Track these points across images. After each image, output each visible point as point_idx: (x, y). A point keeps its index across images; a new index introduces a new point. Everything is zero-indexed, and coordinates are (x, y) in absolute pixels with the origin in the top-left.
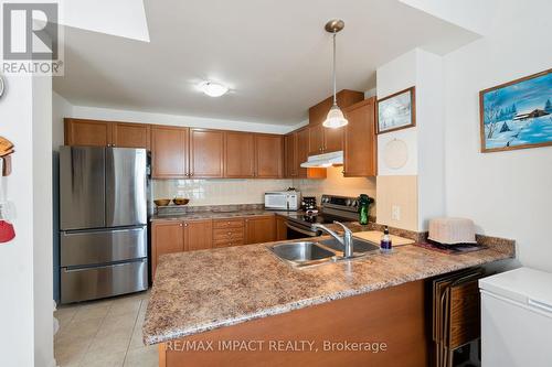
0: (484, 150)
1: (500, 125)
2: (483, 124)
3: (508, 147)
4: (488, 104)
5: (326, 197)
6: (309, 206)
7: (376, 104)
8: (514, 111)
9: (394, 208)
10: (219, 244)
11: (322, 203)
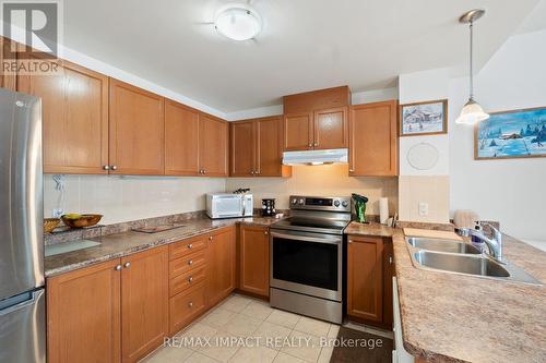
0: (477, 159)
1: (489, 141)
2: (476, 138)
3: (495, 157)
4: (481, 124)
5: (298, 198)
6: (271, 210)
7: (399, 108)
8: (500, 132)
9: (422, 204)
10: (177, 284)
11: (291, 204)
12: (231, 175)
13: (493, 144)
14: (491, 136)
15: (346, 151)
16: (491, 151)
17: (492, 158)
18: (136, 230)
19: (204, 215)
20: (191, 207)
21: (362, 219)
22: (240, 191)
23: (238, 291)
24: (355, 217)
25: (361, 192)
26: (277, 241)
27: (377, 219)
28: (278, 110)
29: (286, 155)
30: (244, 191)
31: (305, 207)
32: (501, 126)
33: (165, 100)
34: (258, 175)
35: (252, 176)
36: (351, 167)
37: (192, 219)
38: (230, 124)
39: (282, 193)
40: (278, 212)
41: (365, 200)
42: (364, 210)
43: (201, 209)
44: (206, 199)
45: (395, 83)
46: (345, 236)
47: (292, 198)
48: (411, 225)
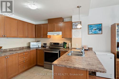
0: (89, 34)
1: (91, 30)
2: (88, 30)
3: (92, 34)
4: (89, 27)
5: (52, 43)
6: (45, 46)
7: (72, 23)
8: (93, 29)
9: (76, 44)
10: (20, 62)
11: (50, 44)
12: (36, 37)
13: (91, 31)
14: (91, 29)
15: (61, 32)
16: (91, 33)
17: (91, 34)
18: (11, 50)
19: (29, 47)
20: (25, 45)
21: (65, 48)
22: (38, 41)
23: (37, 65)
24: (64, 47)
25: (65, 42)
26: (45, 53)
27: (69, 47)
28: (46, 22)
29: (48, 33)
30: (39, 41)
31: (53, 45)
32: (93, 27)
33: (18, 20)
34: (42, 38)
35: (41, 38)
36: (62, 36)
37: (26, 48)
38: (36, 25)
39: (48, 42)
40: (47, 46)
41: (66, 43)
42: (66, 46)
43: (28, 46)
44: (29, 43)
45: (71, 17)
46: (60, 51)
47: (50, 43)
48: (74, 49)
